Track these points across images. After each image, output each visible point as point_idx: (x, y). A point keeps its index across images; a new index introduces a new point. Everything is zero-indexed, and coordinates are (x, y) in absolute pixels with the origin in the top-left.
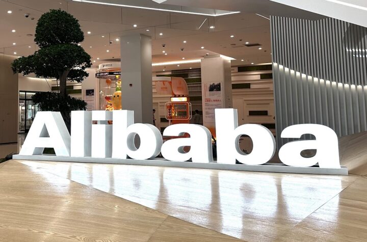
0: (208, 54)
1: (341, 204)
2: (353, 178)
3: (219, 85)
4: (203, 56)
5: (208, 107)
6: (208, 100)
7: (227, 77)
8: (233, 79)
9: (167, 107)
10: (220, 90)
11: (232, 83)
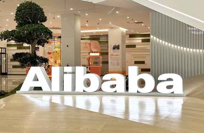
0: (113, 27)
1: (183, 109)
2: (188, 98)
3: (119, 46)
4: (110, 28)
5: (112, 59)
6: (112, 55)
7: (123, 41)
8: (127, 42)
9: (87, 59)
10: (119, 49)
11: (126, 44)
